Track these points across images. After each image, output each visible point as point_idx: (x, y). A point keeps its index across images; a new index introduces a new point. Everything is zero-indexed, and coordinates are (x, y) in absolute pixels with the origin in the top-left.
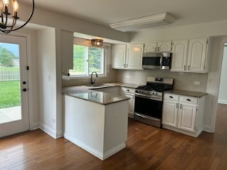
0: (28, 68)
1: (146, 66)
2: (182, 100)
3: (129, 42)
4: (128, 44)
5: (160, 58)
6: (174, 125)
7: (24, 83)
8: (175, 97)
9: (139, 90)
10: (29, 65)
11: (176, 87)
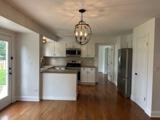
0: (12, 58)
1: (68, 55)
2: (89, 69)
3: (57, 41)
4: (55, 42)
5: (76, 51)
6: (86, 82)
7: (10, 69)
8: (86, 69)
9: (68, 68)
10: (13, 56)
11: (82, 65)
